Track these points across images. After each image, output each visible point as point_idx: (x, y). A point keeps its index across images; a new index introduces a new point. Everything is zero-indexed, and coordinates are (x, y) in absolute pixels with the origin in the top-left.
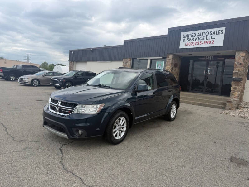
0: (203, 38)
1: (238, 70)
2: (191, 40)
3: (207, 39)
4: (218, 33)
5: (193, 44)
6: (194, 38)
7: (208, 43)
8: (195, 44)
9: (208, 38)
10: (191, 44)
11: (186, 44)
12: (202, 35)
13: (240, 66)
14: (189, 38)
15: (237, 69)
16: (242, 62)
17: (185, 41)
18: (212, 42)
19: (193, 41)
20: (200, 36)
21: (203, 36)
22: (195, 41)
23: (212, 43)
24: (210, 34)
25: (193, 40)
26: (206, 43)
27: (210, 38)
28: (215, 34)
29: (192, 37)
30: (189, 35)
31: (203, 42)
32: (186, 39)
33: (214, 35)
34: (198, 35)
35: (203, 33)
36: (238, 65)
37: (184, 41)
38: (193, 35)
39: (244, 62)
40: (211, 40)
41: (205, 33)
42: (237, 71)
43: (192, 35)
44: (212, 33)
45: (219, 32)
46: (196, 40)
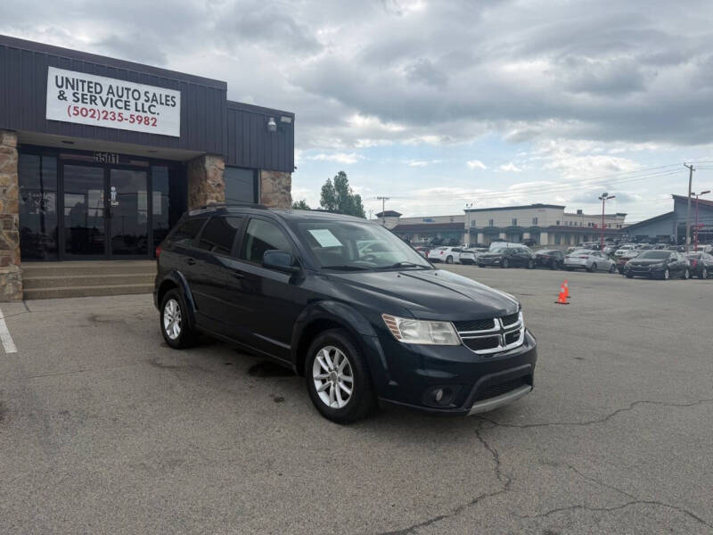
0: (126, 105)
1: (217, 198)
2: (88, 101)
3: (137, 110)
4: (163, 101)
5: (97, 115)
6: (97, 96)
7: (140, 122)
8: (105, 118)
9: (140, 108)
10: (90, 114)
11: (72, 111)
12: (120, 94)
13: (218, 189)
14: (80, 92)
15: (214, 195)
16: (221, 182)
17: (65, 98)
18: (151, 122)
19: (93, 106)
20: (116, 98)
21: (124, 98)
22: (100, 107)
23: (153, 125)
24: (143, 98)
25: (93, 101)
26: (137, 122)
27: (146, 109)
28: (156, 101)
29: (89, 91)
30: (80, 84)
31: (126, 114)
32: (69, 93)
33: (154, 103)
34: (109, 93)
35: (125, 92)
36: (213, 186)
37: (62, 97)
38: (93, 85)
39: (224, 181)
40: (150, 116)
41: (130, 92)
42: (214, 201)
43: (89, 87)
44: (150, 96)
45: (167, 100)
46: (104, 104)
